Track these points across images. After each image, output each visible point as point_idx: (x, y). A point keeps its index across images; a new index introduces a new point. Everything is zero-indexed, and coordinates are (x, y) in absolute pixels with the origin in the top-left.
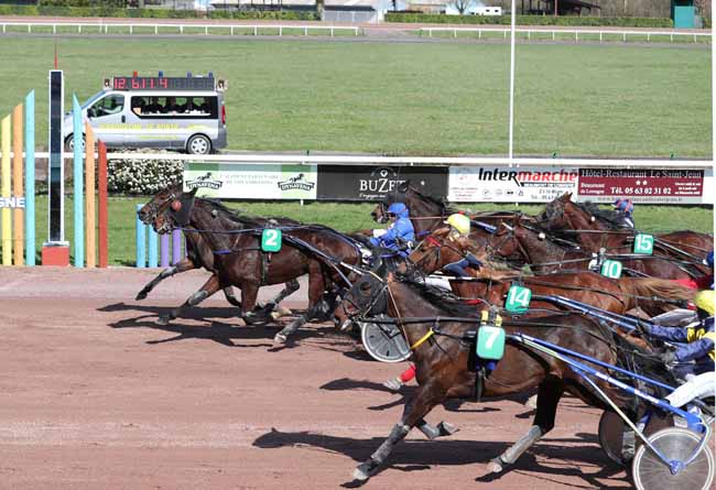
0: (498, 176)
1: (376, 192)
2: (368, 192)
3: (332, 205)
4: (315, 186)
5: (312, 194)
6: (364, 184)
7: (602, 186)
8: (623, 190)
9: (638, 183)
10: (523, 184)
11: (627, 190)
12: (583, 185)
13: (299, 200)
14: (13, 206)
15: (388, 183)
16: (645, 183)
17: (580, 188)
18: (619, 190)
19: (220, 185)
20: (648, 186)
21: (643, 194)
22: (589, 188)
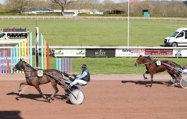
0: (127, 51)
1: (99, 55)
2: (97, 55)
3: (89, 58)
4: (85, 53)
5: (84, 55)
6: (96, 53)
7: (150, 53)
8: (155, 54)
9: (158, 52)
10: (132, 53)
11: (156, 54)
12: (146, 53)
13: (81, 57)
14: (27, 59)
15: (102, 53)
16: (160, 52)
17: (145, 54)
19: (63, 53)
20: (160, 53)
21: (159, 55)
22: (147, 54)
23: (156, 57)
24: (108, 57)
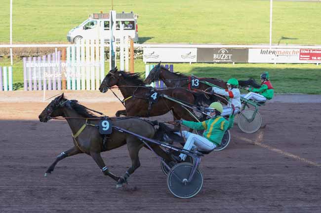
0: (268, 53)
1: (220, 59)
2: (217, 59)
3: (203, 64)
4: (196, 57)
5: (195, 60)
6: (215, 56)
7: (309, 56)
10: (278, 56)
11: (318, 58)
12: (301, 56)
13: (189, 63)
15: (225, 56)
17: (300, 57)
18: (315, 58)
22: (304, 58)
23: (319, 64)
24: (235, 63)
